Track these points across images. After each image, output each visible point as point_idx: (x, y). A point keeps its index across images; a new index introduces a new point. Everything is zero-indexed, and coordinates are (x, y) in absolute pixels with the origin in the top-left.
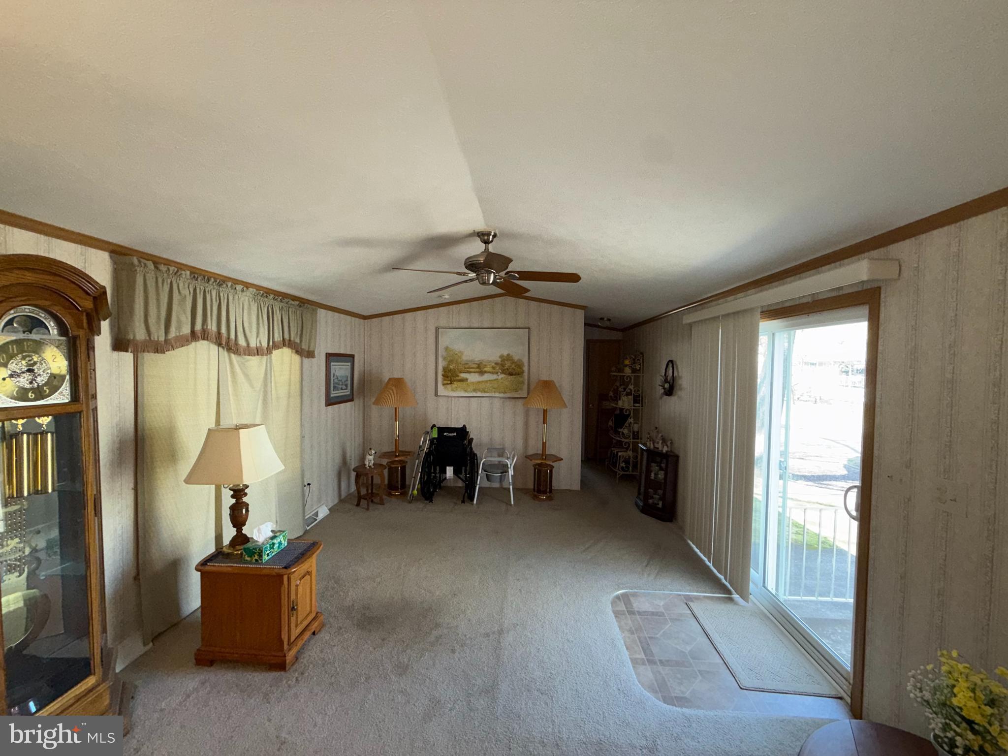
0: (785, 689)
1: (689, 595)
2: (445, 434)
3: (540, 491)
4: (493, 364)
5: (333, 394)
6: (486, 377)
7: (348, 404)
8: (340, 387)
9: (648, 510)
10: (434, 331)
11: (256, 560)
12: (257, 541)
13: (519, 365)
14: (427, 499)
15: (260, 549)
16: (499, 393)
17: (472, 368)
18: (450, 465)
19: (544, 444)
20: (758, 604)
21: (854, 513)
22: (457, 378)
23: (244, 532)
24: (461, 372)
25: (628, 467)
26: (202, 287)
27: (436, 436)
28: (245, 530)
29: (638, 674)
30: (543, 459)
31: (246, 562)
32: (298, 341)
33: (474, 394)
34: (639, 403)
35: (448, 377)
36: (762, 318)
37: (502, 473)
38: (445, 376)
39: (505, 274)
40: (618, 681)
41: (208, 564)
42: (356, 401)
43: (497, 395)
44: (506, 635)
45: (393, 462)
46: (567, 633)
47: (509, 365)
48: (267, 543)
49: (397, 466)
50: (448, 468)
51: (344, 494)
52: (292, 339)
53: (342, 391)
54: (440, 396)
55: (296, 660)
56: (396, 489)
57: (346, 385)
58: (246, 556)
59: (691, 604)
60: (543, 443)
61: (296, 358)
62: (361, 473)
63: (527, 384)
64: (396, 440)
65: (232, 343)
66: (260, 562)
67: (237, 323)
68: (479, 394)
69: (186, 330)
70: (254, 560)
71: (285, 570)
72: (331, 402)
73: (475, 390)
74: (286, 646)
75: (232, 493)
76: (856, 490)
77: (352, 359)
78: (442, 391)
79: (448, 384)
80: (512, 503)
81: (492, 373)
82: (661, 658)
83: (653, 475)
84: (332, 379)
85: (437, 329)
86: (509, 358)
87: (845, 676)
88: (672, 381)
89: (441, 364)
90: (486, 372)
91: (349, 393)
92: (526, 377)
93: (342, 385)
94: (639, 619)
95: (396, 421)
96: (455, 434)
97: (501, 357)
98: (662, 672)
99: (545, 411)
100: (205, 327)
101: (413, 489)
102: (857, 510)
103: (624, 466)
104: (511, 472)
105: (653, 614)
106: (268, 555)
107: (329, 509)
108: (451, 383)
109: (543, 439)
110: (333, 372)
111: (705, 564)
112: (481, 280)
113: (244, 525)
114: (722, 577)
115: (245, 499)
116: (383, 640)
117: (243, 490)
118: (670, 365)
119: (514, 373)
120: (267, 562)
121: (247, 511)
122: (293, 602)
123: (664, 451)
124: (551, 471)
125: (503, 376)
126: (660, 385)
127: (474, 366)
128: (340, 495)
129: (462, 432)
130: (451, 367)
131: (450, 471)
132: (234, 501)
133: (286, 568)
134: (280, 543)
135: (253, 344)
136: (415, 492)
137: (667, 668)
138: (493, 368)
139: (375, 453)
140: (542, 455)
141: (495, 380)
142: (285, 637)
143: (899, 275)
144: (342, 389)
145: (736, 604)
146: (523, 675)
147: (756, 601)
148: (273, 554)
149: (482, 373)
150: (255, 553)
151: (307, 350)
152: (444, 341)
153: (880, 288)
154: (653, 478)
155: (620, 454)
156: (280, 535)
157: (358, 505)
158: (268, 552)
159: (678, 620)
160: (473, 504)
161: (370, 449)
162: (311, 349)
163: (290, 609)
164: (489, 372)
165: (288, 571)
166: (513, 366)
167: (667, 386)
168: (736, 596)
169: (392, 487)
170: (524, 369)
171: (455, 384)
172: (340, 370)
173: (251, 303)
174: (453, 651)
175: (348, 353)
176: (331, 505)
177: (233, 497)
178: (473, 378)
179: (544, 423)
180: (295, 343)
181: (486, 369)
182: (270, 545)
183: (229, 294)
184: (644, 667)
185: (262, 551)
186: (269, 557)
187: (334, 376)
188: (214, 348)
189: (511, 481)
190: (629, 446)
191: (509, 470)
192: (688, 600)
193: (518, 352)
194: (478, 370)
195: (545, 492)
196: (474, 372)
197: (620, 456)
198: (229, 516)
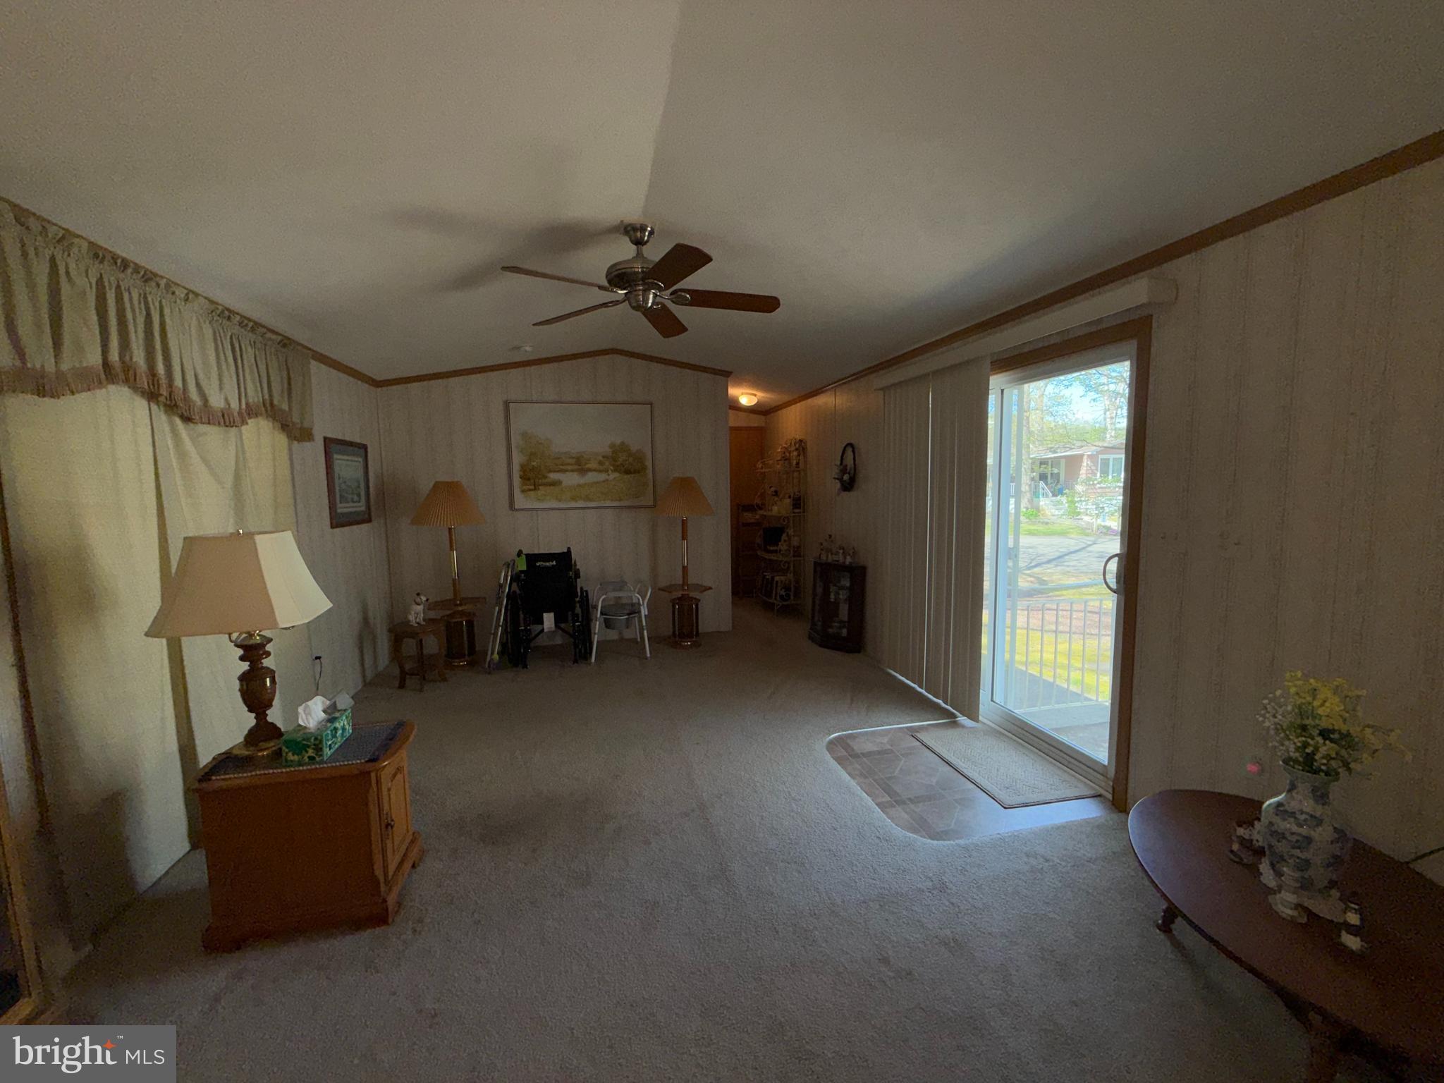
0: (1048, 798)
1: (911, 727)
2: (538, 564)
3: (683, 636)
4: (601, 458)
5: (342, 508)
6: (591, 477)
7: (365, 527)
8: (350, 496)
9: (828, 641)
10: (501, 407)
11: (311, 758)
12: (305, 728)
13: (639, 458)
14: (516, 665)
15: (316, 739)
16: (612, 500)
17: (568, 464)
18: (548, 611)
19: (685, 569)
20: (988, 723)
21: (1114, 586)
22: (544, 481)
23: (269, 719)
24: (550, 471)
25: (788, 595)
26: (112, 278)
27: (524, 568)
28: (275, 715)
29: (892, 819)
30: (684, 590)
31: (289, 764)
32: (285, 407)
33: (573, 504)
34: (800, 508)
35: (529, 479)
36: (992, 370)
37: (629, 614)
38: (525, 478)
39: (671, 294)
40: (873, 829)
41: (214, 778)
42: (375, 523)
43: (608, 503)
44: (711, 810)
45: (451, 616)
46: (789, 792)
47: (624, 458)
48: (327, 729)
49: (460, 620)
50: (545, 615)
51: (369, 675)
52: (276, 402)
53: (351, 504)
54: (517, 510)
55: (399, 907)
56: (461, 656)
57: (359, 495)
58: (290, 754)
59: (918, 735)
60: (684, 567)
61: (282, 439)
62: (400, 633)
63: (651, 486)
64: (454, 580)
65: (178, 395)
66: (317, 759)
67: (184, 360)
68: (580, 504)
69: (93, 358)
70: (306, 758)
71: (370, 764)
72: (338, 521)
73: (573, 499)
74: (383, 888)
75: (240, 652)
76: (1117, 559)
77: (362, 451)
78: (521, 501)
79: (530, 490)
80: (648, 655)
81: (600, 471)
82: (909, 796)
83: (832, 596)
84: (337, 481)
85: (507, 404)
86: (623, 448)
87: (1101, 771)
88: (852, 472)
89: (517, 460)
90: (590, 470)
91: (363, 508)
92: (650, 476)
93: (353, 494)
94: (866, 761)
95: (452, 549)
96: (554, 563)
97: (612, 446)
98: (916, 810)
99: (684, 523)
100: (127, 358)
101: (492, 653)
102: (1118, 582)
103: (784, 594)
104: (644, 611)
105: (879, 753)
106: (330, 747)
107: (352, 698)
108: (535, 489)
109: (683, 559)
110: (337, 469)
111: (917, 691)
112: (633, 301)
113: (270, 705)
114: (940, 702)
115: (267, 662)
116: (534, 851)
117: (262, 646)
118: (849, 450)
119: (632, 470)
120: (333, 758)
121: (273, 681)
122: (387, 814)
123: (847, 563)
124: (697, 606)
125: (616, 475)
126: (835, 478)
127: (570, 461)
128: (364, 676)
129: (564, 559)
130: (534, 464)
131: (549, 619)
132: (245, 666)
133: (371, 761)
134: (344, 729)
135: (216, 402)
136: (496, 656)
137: (921, 805)
138: (601, 463)
139: (427, 600)
140: (683, 585)
141: (604, 481)
142: (379, 872)
143: (1176, 299)
144: (353, 502)
145: (963, 726)
146: (756, 849)
147: (985, 721)
148: (337, 746)
149: (583, 471)
150: (309, 747)
151: (299, 426)
152: (518, 425)
153: (1152, 316)
154: (832, 600)
155: (777, 578)
156: (342, 715)
157: (402, 686)
158: (330, 743)
159: (911, 754)
160: (590, 664)
161: (418, 594)
162: (306, 425)
163: (383, 826)
164: (595, 470)
165: (377, 765)
166: (631, 459)
167: (846, 477)
168: (962, 719)
169: (452, 654)
170: (647, 463)
171: (542, 490)
172: (347, 467)
173: (204, 326)
174: (647, 842)
175: (358, 440)
176: (353, 692)
177: (242, 658)
178: (570, 479)
179: (683, 539)
180: (281, 410)
181: (588, 466)
182: (331, 731)
183: (164, 301)
184: (894, 809)
185: (321, 741)
186: (332, 751)
187: (339, 478)
188: (141, 404)
189: (644, 624)
190: (789, 568)
191: (642, 608)
192: (913, 733)
193: (637, 440)
194: (576, 467)
195: (690, 636)
196: (572, 471)
197: (777, 582)
198: (239, 694)
